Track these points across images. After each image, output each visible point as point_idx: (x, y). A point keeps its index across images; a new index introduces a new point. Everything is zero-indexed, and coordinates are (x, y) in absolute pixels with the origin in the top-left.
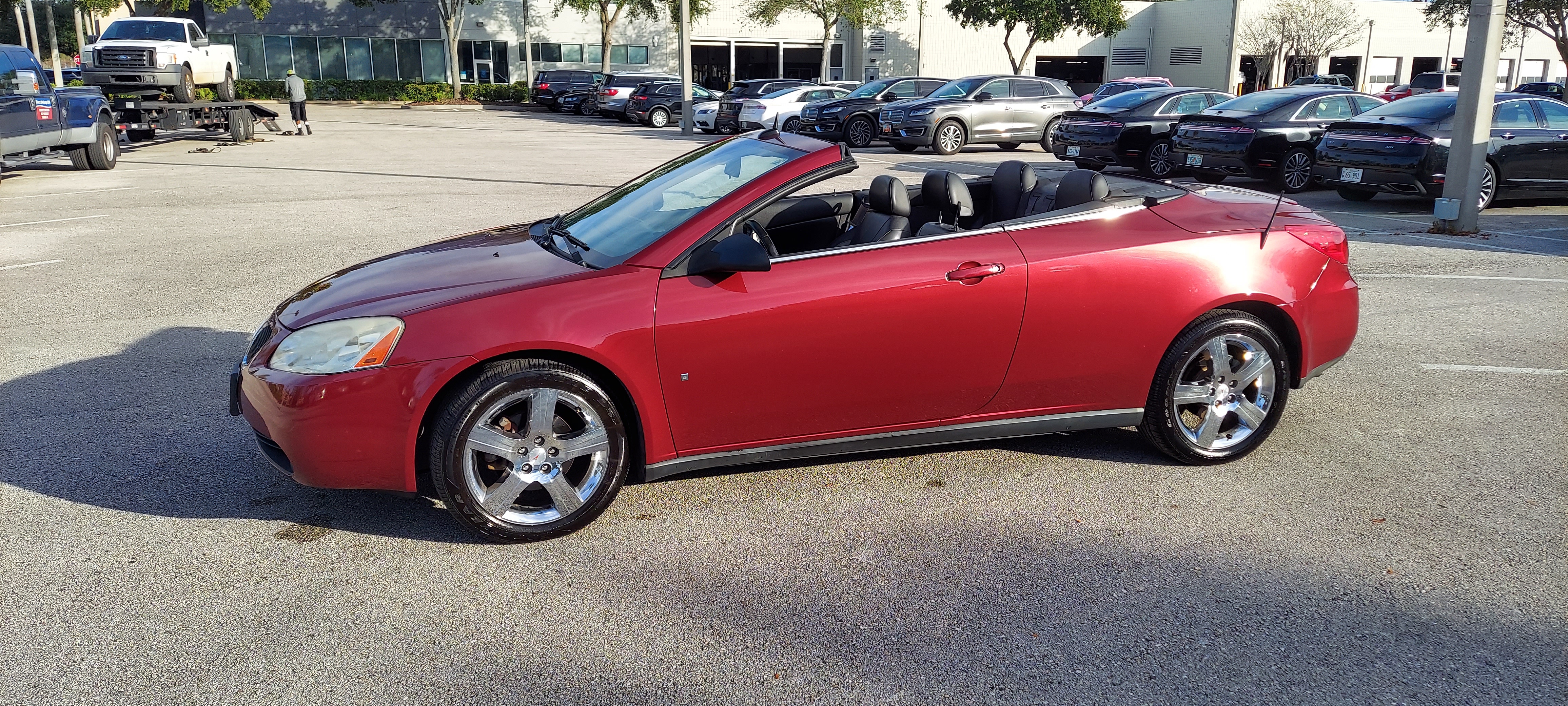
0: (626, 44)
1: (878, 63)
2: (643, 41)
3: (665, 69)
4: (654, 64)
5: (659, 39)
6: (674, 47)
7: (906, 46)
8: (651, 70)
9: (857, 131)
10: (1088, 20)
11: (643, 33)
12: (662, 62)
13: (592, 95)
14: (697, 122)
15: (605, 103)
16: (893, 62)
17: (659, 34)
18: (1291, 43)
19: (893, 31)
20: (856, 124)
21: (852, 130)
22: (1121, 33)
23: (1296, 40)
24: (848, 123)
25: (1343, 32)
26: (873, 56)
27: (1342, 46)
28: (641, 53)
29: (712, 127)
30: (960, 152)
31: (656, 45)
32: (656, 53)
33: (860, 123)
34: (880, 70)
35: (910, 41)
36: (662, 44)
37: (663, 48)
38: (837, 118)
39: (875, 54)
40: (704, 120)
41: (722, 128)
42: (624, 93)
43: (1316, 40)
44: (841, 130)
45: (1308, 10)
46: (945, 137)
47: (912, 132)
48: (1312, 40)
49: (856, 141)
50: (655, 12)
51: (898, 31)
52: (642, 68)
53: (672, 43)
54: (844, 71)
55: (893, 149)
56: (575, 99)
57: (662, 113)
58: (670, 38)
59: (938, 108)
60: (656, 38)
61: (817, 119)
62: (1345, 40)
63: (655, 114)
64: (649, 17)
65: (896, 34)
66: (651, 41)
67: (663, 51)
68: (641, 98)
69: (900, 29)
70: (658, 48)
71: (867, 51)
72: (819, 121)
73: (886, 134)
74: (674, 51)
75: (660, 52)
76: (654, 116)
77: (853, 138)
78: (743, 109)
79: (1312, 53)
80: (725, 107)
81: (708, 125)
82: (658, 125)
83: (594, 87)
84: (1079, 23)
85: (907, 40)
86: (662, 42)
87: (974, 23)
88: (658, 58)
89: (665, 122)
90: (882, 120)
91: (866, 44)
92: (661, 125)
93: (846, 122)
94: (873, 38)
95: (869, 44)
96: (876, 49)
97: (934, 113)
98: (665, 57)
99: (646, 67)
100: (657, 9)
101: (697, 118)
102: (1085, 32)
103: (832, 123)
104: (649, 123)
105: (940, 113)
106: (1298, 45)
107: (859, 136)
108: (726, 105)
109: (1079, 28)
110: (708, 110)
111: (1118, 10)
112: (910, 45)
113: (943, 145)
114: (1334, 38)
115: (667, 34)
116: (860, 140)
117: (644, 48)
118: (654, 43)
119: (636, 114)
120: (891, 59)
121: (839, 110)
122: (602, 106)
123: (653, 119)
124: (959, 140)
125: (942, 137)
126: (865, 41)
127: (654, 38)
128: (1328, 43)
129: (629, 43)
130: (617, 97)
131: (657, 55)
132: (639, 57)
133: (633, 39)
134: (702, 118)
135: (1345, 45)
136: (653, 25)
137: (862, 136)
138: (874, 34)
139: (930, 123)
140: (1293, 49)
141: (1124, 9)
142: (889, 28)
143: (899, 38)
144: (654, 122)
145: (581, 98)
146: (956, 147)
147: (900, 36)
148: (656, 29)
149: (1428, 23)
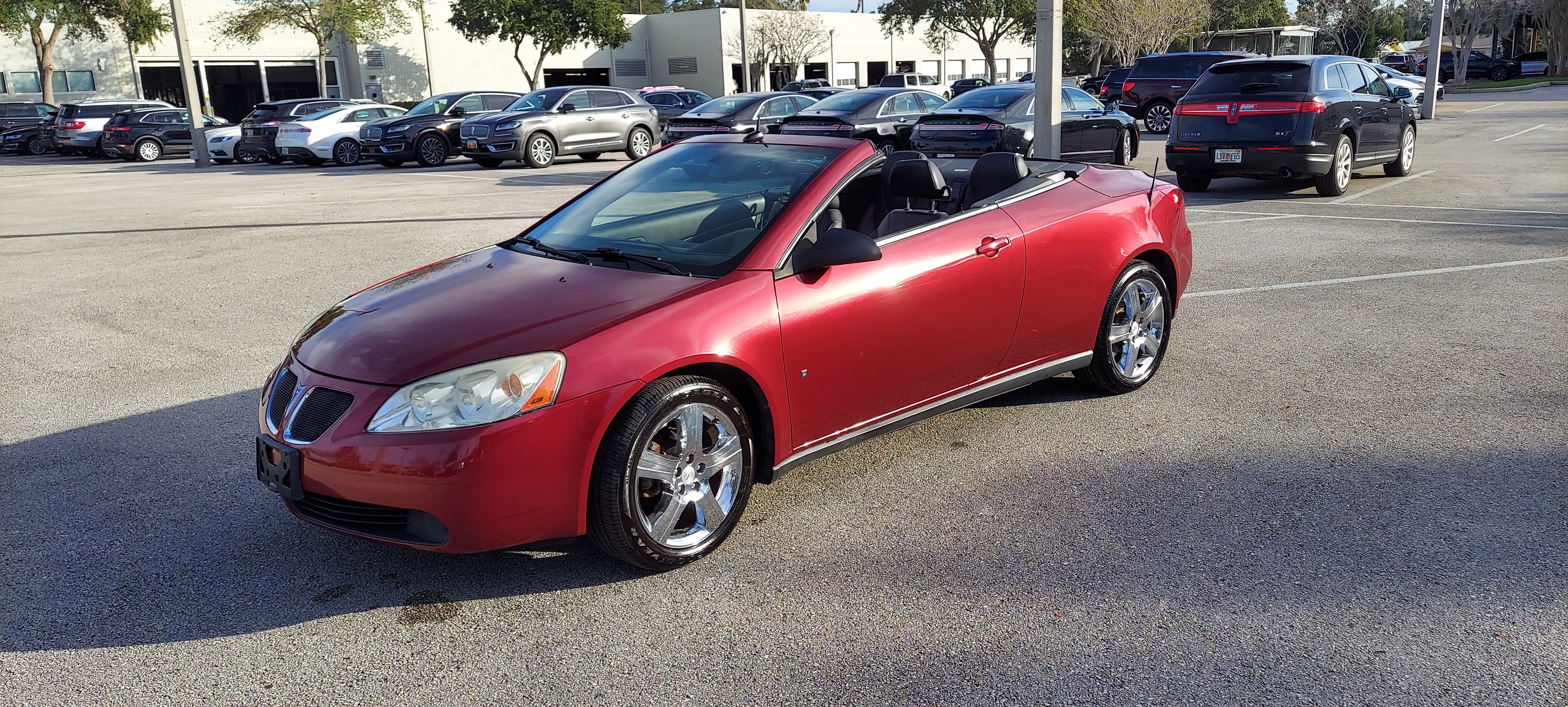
0: (62, 68)
1: (378, 79)
2: (84, 65)
3: (119, 95)
4: (103, 91)
5: (106, 62)
6: (127, 70)
7: (407, 62)
8: (100, 98)
9: (429, 150)
10: (594, 32)
11: (84, 55)
12: (114, 88)
13: (44, 130)
14: (211, 152)
15: (69, 138)
16: (396, 78)
17: (105, 55)
18: (775, 52)
19: (390, 46)
20: (427, 142)
21: (424, 148)
22: (627, 45)
23: (779, 49)
24: (417, 143)
25: (816, 41)
26: (373, 72)
27: (816, 54)
28: (84, 79)
29: (230, 155)
30: (552, 164)
31: (103, 68)
32: (104, 78)
33: (431, 141)
34: (382, 87)
35: (410, 56)
36: (110, 67)
37: (113, 73)
38: (405, 137)
39: (375, 70)
40: (219, 149)
41: (243, 157)
42: (95, 125)
43: (795, 49)
44: (411, 149)
45: (784, 21)
46: (536, 150)
47: (502, 147)
48: (792, 48)
49: (430, 159)
50: (100, 30)
51: (396, 46)
52: (88, 96)
53: (124, 66)
54: (340, 89)
55: (477, 165)
56: (19, 136)
57: (152, 144)
58: (120, 60)
59: (525, 121)
60: (102, 61)
61: (382, 139)
62: (819, 48)
63: (143, 146)
64: (93, 36)
65: (394, 49)
66: (95, 64)
67: (113, 75)
68: (121, 129)
69: (397, 43)
70: (106, 72)
71: (364, 67)
72: (384, 141)
73: (471, 150)
74: (127, 75)
75: (109, 76)
76: (141, 149)
77: (427, 157)
78: (278, 134)
79: (794, 61)
80: (250, 133)
81: (225, 154)
82: (149, 159)
83: (46, 121)
84: (585, 35)
85: (407, 55)
86: (110, 65)
87: (479, 37)
88: (108, 84)
89: (157, 155)
90: (463, 136)
91: (362, 60)
92: (152, 159)
93: (416, 140)
94: (369, 54)
95: (365, 60)
96: (372, 65)
97: (522, 126)
98: (116, 82)
99: (93, 95)
100: (102, 27)
101: (211, 147)
102: (592, 44)
103: (400, 142)
104: (136, 157)
105: (527, 126)
106: (781, 53)
107: (431, 155)
108: (252, 131)
109: (586, 40)
110: (224, 138)
111: (622, 22)
112: (411, 60)
113: (535, 158)
114: (809, 47)
115: (116, 56)
116: (434, 159)
117: (88, 73)
118: (100, 67)
119: (118, 148)
120: (393, 75)
121: (406, 128)
122: (66, 142)
123: (141, 152)
124: (550, 152)
125: (533, 150)
126: (361, 57)
127: (99, 61)
128: (805, 51)
129: (67, 68)
130: (84, 130)
131: (107, 80)
132: (81, 84)
133: (71, 65)
134: (217, 146)
135: (819, 52)
136: (96, 46)
137: (435, 154)
138: (370, 50)
139: (519, 136)
140: (778, 57)
141: (626, 22)
142: (386, 43)
143: (398, 54)
144: (143, 155)
145: (28, 135)
146: (548, 160)
147: (399, 51)
148: (100, 51)
149: (884, 31)
